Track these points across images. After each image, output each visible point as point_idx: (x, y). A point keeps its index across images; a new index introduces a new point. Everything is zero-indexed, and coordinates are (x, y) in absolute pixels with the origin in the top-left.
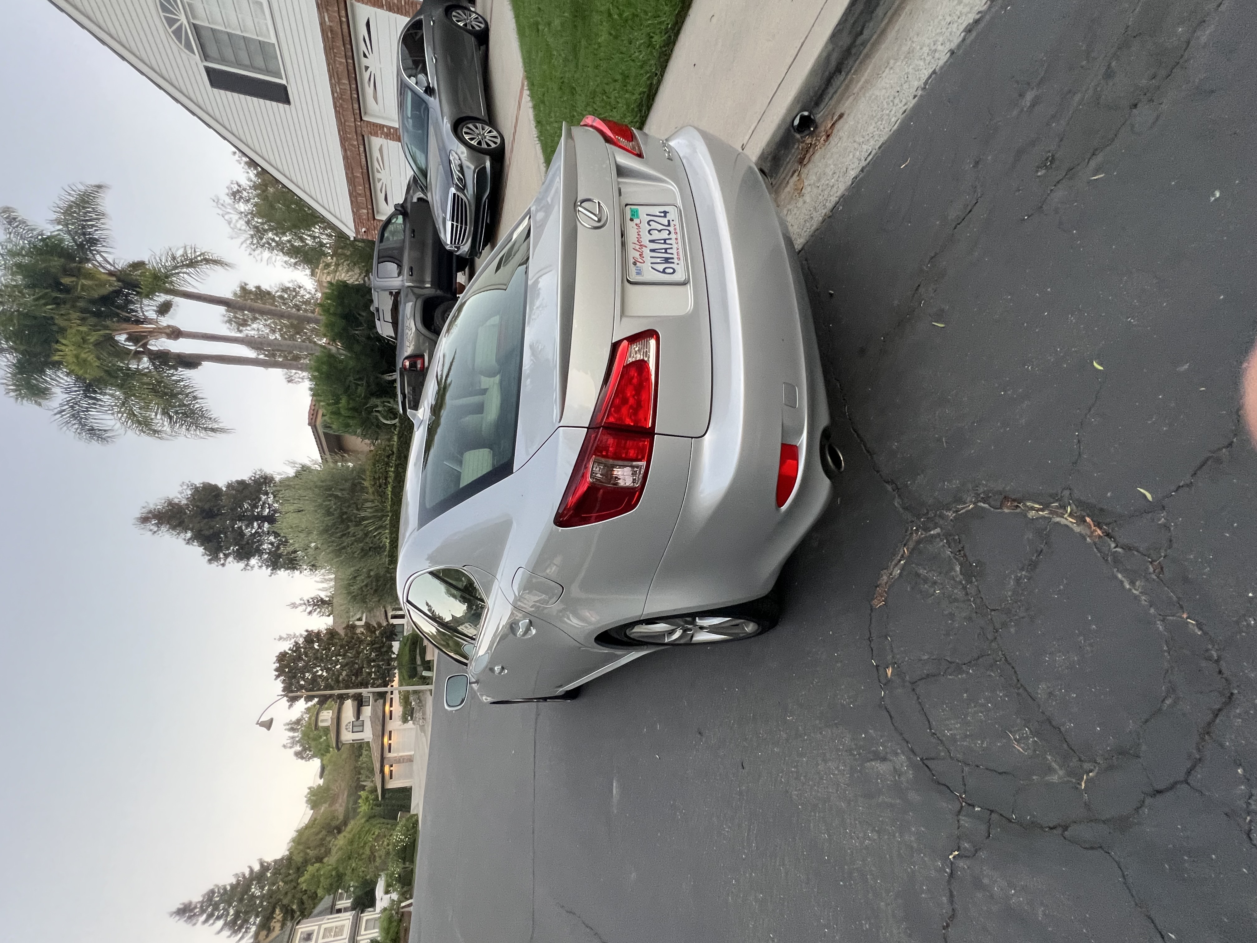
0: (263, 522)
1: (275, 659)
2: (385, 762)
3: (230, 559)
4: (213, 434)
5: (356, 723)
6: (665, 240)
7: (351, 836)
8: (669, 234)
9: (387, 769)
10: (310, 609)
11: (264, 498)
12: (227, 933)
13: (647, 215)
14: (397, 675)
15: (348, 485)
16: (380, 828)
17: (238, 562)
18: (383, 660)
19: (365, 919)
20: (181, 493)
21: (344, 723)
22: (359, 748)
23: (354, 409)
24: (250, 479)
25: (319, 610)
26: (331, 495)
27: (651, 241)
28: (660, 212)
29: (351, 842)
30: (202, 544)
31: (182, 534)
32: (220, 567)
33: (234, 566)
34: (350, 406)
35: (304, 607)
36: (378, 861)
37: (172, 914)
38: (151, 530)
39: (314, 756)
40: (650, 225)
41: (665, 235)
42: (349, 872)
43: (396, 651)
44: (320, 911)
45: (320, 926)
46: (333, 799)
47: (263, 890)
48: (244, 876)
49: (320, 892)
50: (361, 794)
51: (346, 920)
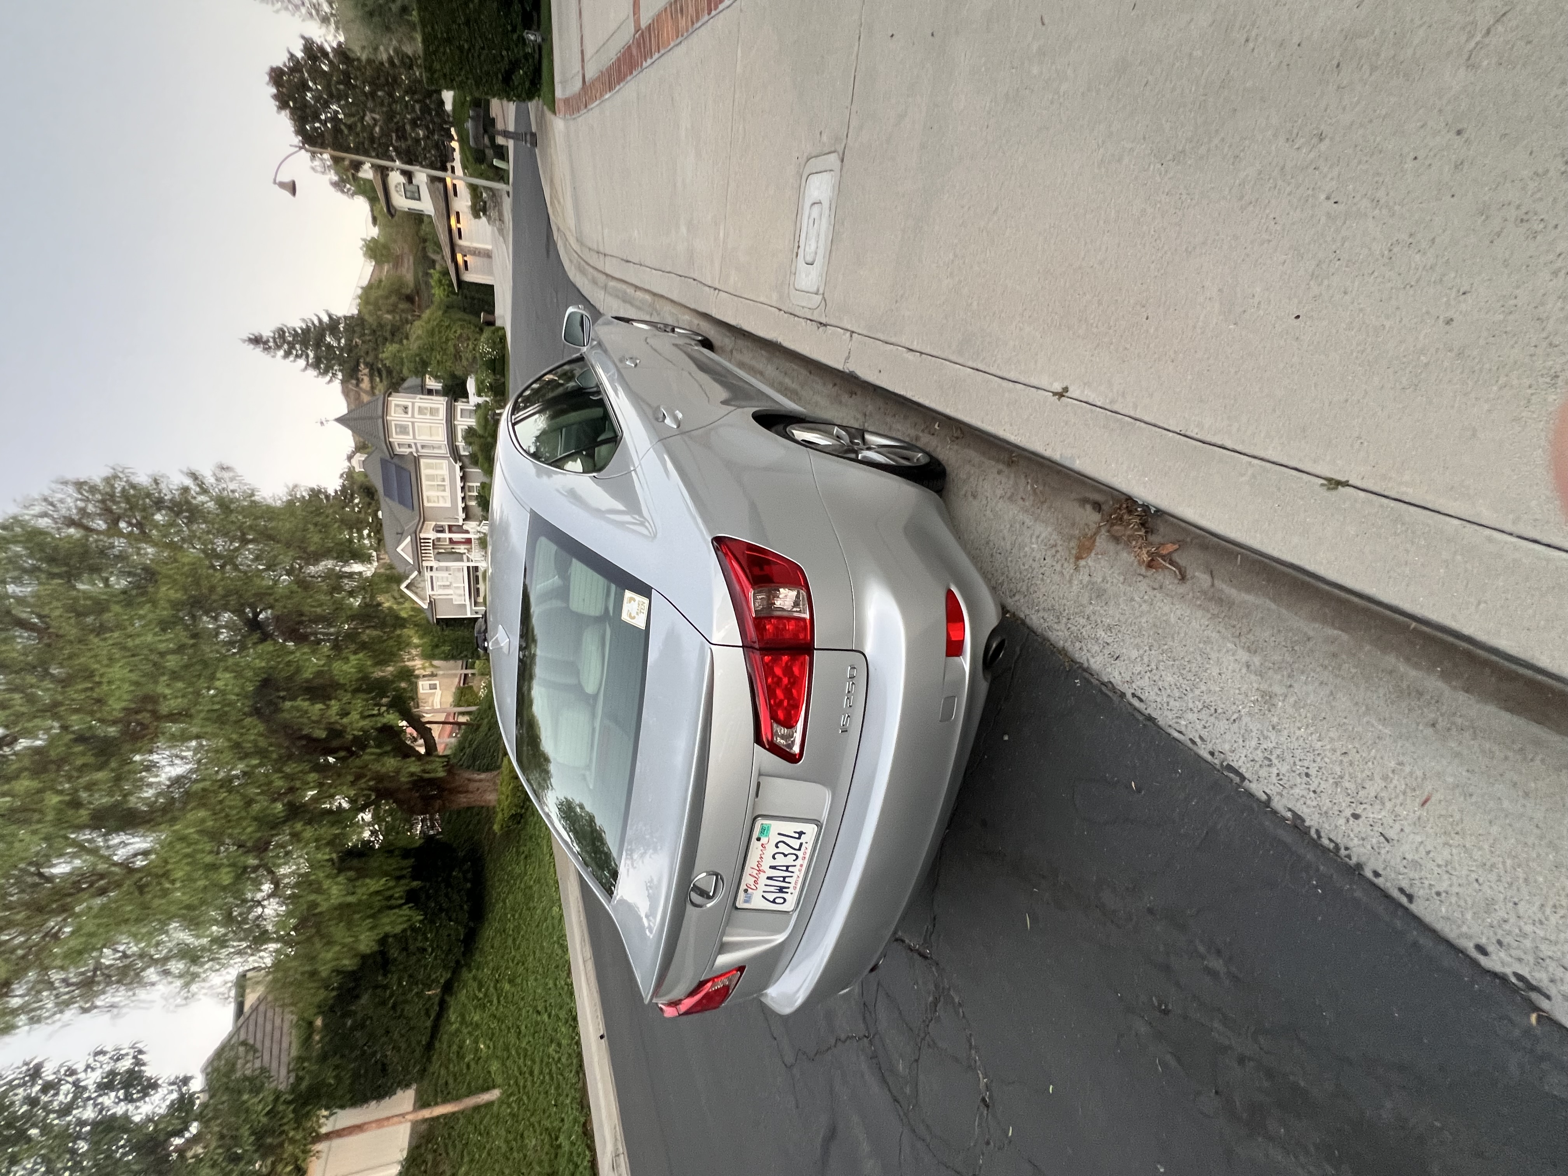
1: (268, 78)
2: (457, 249)
5: (408, 187)
6: (787, 867)
7: (429, 327)
8: (794, 860)
9: (459, 257)
12: (312, 373)
13: (779, 834)
14: (457, 155)
16: (462, 327)
18: (432, 121)
19: (459, 407)
21: (392, 185)
22: (418, 218)
27: (771, 867)
28: (795, 832)
29: (431, 334)
36: (465, 363)
37: (244, 341)
39: (357, 195)
40: (777, 847)
41: (790, 860)
42: (434, 362)
43: (448, 107)
44: (408, 388)
45: (413, 404)
46: (397, 262)
47: (339, 343)
48: (313, 323)
49: (405, 371)
50: (432, 271)
51: (440, 403)
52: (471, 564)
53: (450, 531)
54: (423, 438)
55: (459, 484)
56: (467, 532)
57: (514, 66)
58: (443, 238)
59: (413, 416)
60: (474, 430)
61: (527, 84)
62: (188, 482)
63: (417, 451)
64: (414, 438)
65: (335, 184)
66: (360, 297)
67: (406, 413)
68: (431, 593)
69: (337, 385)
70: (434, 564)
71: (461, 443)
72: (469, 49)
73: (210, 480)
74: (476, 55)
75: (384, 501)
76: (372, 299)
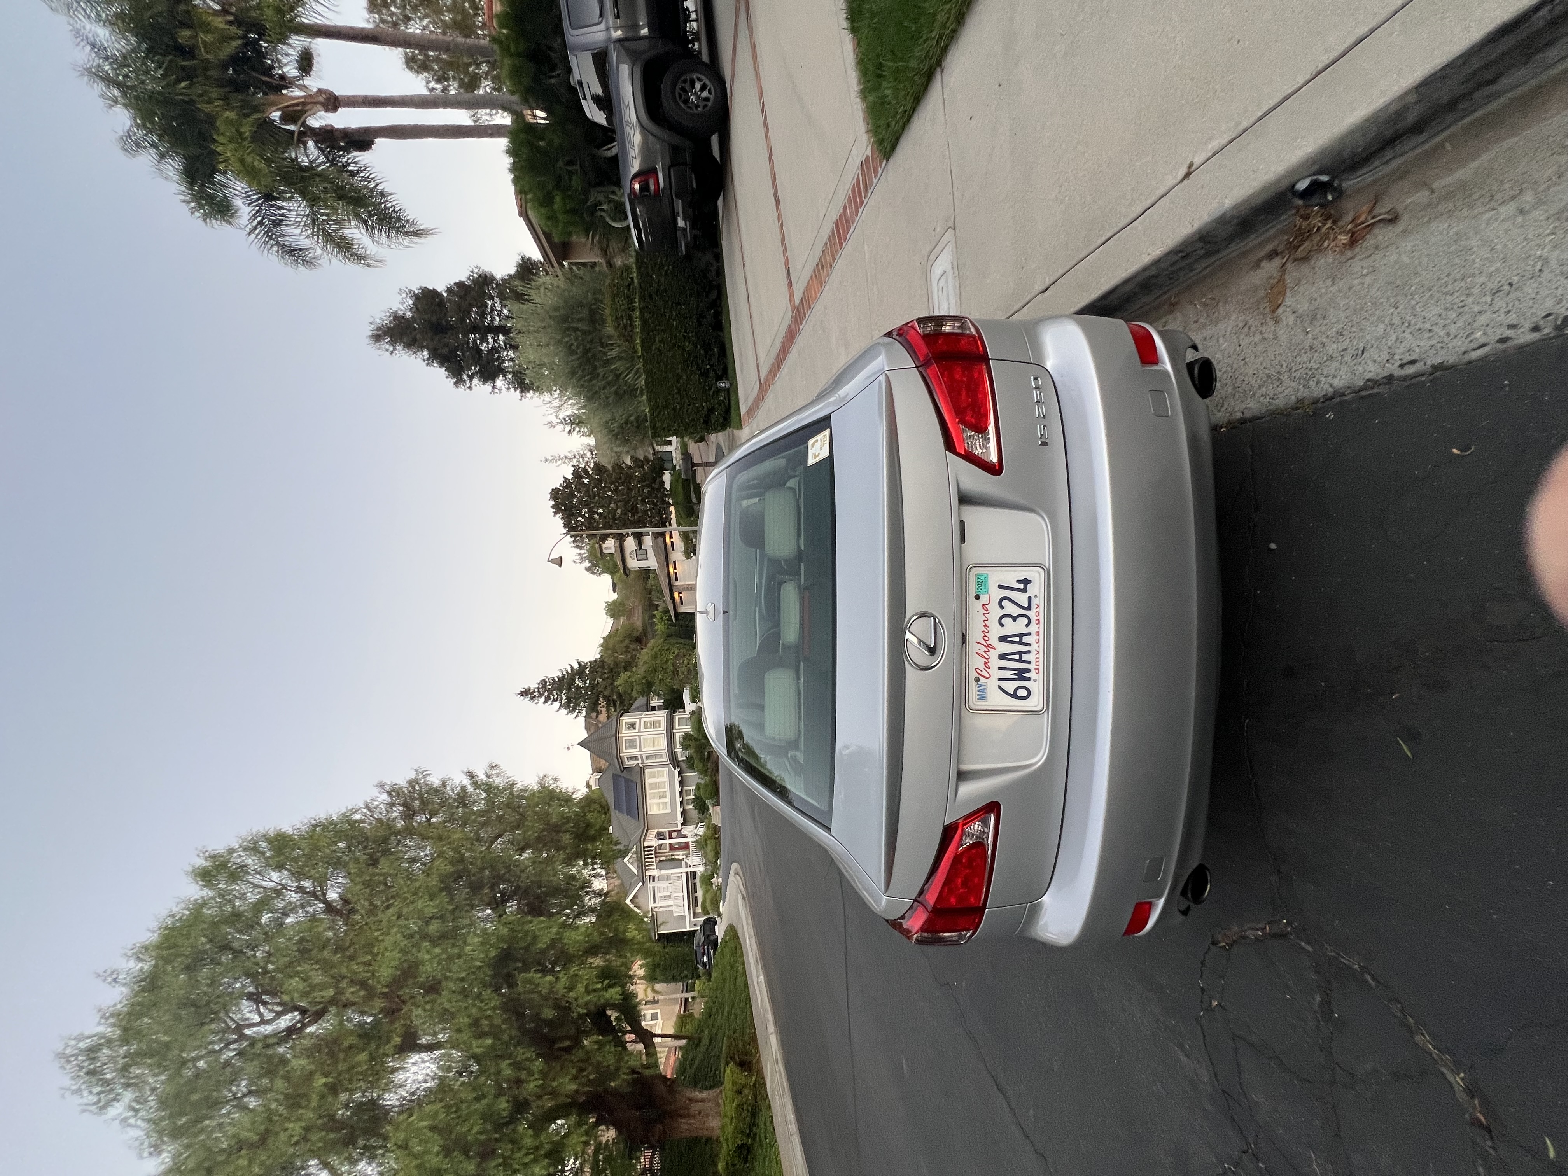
0: (497, 334)
1: (549, 496)
2: (674, 590)
3: (475, 381)
4: (415, 239)
5: (639, 552)
6: (1021, 636)
7: (653, 653)
8: (1027, 625)
9: (676, 595)
10: (568, 428)
11: (490, 303)
12: (564, 711)
13: (1001, 587)
14: (673, 516)
15: (585, 313)
16: (679, 649)
17: (484, 384)
18: (656, 497)
19: (677, 717)
20: (403, 303)
21: (628, 551)
22: (645, 573)
23: (573, 211)
24: (469, 278)
25: (577, 429)
26: (568, 329)
27: (1003, 639)
28: (1019, 582)
29: (655, 658)
30: (442, 365)
31: (419, 353)
32: (468, 390)
33: (480, 388)
34: (568, 208)
35: (562, 426)
36: (682, 677)
37: (517, 695)
38: (387, 350)
39: (603, 572)
40: (1002, 608)
41: (1019, 627)
42: (657, 682)
43: (668, 486)
44: (638, 708)
45: (640, 719)
46: (630, 614)
47: (585, 683)
48: (567, 672)
49: (634, 694)
50: (656, 612)
51: (661, 716)
52: (689, 870)
53: (670, 838)
54: (647, 749)
55: (678, 789)
56: (685, 836)
57: (711, 410)
58: (664, 583)
59: (639, 731)
60: (691, 735)
61: (721, 420)
62: (466, 782)
63: (643, 763)
64: (640, 751)
65: (588, 569)
66: (602, 645)
67: (634, 729)
68: (654, 905)
69: (581, 720)
70: (655, 873)
71: (679, 749)
72: (680, 409)
73: (482, 777)
74: (685, 410)
75: (614, 814)
76: (611, 646)
